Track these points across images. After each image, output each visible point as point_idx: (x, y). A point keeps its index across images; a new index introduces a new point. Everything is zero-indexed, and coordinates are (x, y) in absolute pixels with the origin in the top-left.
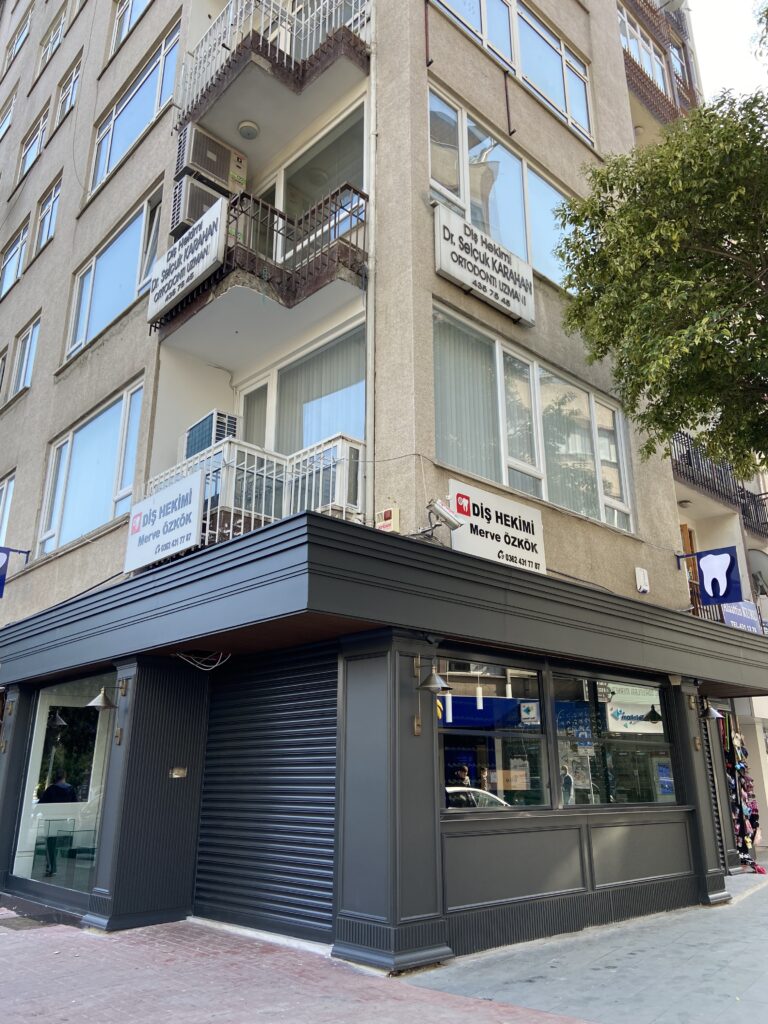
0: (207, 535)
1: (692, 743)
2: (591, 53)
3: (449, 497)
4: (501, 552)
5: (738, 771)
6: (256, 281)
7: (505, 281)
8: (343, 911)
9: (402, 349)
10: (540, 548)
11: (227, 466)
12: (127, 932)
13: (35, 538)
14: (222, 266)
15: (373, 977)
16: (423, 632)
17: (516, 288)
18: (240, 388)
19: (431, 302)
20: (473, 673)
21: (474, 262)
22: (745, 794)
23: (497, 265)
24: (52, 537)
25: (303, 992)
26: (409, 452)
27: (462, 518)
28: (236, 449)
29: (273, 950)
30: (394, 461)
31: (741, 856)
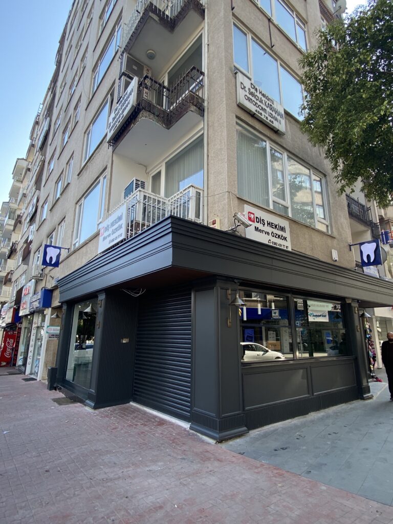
0: (129, 234)
1: (356, 328)
2: (307, 18)
3: (244, 213)
4: (270, 240)
5: (368, 338)
6: (152, 116)
7: (271, 112)
8: (195, 408)
9: (221, 142)
10: (288, 239)
11: (139, 202)
12: (102, 409)
13: (71, 243)
14: (136, 108)
16: (232, 278)
17: (276, 116)
18: (150, 174)
19: (235, 119)
20: (253, 299)
21: (256, 101)
22: (370, 347)
23: (267, 104)
24: (77, 242)
25: (172, 454)
26: (225, 191)
27: (251, 223)
28: (142, 194)
29: (163, 424)
30: (217, 196)
31: (372, 374)
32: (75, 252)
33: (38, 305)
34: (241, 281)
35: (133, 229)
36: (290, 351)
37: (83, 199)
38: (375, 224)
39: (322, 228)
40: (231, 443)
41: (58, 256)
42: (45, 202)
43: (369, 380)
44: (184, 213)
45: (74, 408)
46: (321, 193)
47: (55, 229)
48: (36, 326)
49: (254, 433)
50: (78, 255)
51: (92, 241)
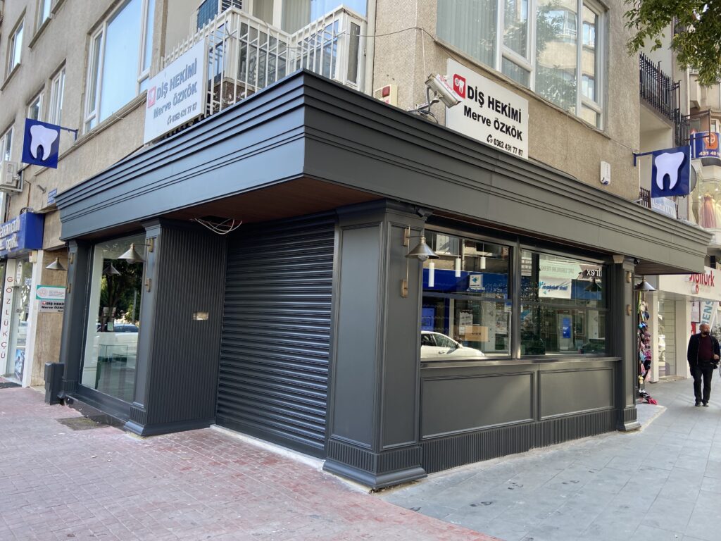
0: (211, 105)
1: (625, 308)
3: (446, 77)
4: (490, 136)
5: (641, 329)
8: (333, 435)
10: (525, 136)
11: (231, 37)
12: (159, 437)
13: (82, 118)
15: (358, 493)
16: (415, 206)
22: (643, 345)
24: (94, 117)
25: (295, 509)
26: (411, 25)
27: (459, 98)
28: (239, 20)
29: (275, 461)
30: (395, 36)
31: (640, 391)
32: (90, 137)
33: (16, 245)
34: (431, 213)
35: (219, 95)
36: (496, 349)
37: (104, 23)
38: (683, 117)
39: (588, 117)
40: (396, 492)
41: (55, 145)
42: (17, 27)
43: (637, 400)
44: (326, 65)
45: (104, 435)
46: (595, 50)
47: (43, 87)
48: (12, 284)
49: (436, 478)
50: (97, 144)
51: (128, 116)
